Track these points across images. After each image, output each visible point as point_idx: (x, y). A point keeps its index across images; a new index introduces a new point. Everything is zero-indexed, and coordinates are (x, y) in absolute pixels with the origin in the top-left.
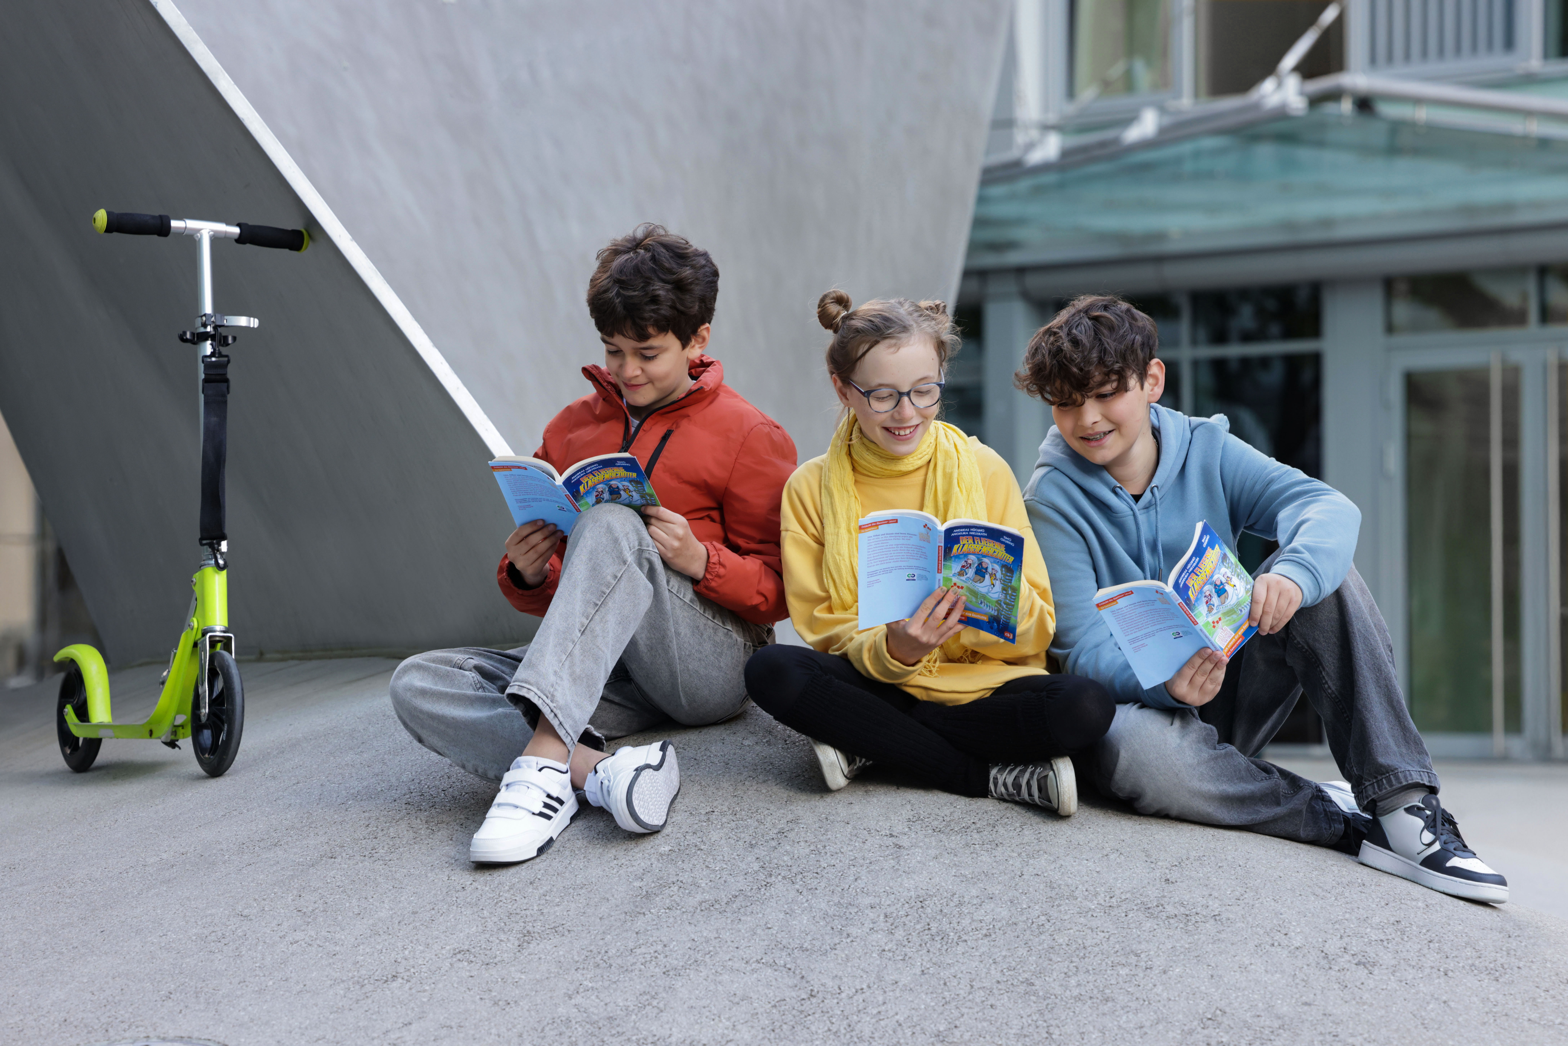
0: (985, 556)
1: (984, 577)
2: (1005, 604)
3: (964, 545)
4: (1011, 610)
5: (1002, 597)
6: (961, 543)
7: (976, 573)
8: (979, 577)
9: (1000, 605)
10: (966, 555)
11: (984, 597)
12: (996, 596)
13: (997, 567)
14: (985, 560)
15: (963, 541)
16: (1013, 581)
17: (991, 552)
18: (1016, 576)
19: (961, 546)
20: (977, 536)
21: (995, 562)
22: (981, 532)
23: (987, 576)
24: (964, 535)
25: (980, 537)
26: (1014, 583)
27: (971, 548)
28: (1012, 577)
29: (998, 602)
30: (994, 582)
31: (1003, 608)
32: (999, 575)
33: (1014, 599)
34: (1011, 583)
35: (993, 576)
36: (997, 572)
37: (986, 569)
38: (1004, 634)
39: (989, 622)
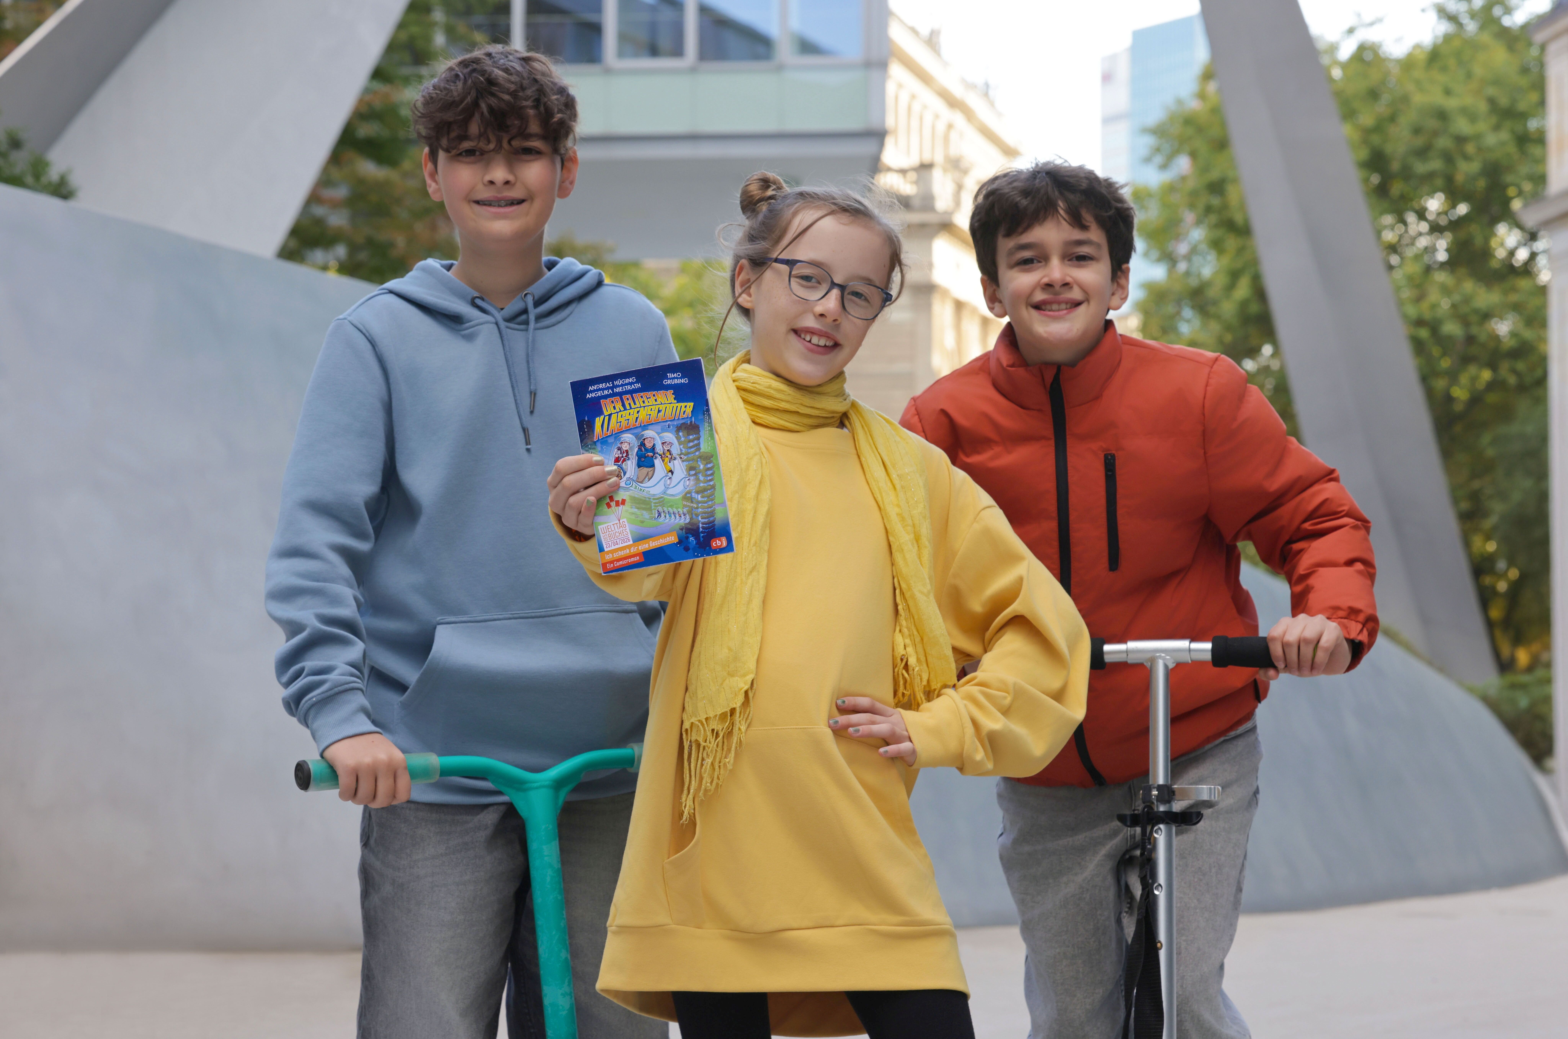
0: (645, 427)
1: (653, 466)
2: (698, 493)
3: (610, 415)
4: (711, 497)
5: (691, 483)
6: (606, 413)
7: (639, 466)
8: (645, 470)
9: (691, 500)
10: (617, 435)
11: (661, 501)
12: (680, 488)
13: (669, 436)
14: (649, 433)
15: (608, 408)
16: (702, 446)
17: (654, 414)
18: (704, 433)
19: (607, 418)
20: (627, 392)
21: (664, 430)
22: (630, 384)
23: (658, 462)
24: (606, 397)
25: (631, 392)
26: (705, 447)
27: (623, 420)
28: (698, 439)
29: (687, 497)
30: (671, 465)
31: (698, 502)
32: (676, 450)
33: (712, 474)
34: (699, 449)
35: (668, 456)
36: (671, 444)
37: (653, 448)
38: (710, 546)
39: (680, 542)
